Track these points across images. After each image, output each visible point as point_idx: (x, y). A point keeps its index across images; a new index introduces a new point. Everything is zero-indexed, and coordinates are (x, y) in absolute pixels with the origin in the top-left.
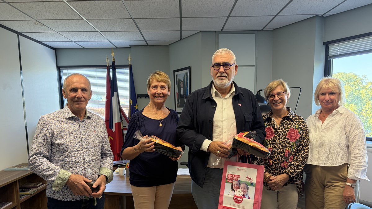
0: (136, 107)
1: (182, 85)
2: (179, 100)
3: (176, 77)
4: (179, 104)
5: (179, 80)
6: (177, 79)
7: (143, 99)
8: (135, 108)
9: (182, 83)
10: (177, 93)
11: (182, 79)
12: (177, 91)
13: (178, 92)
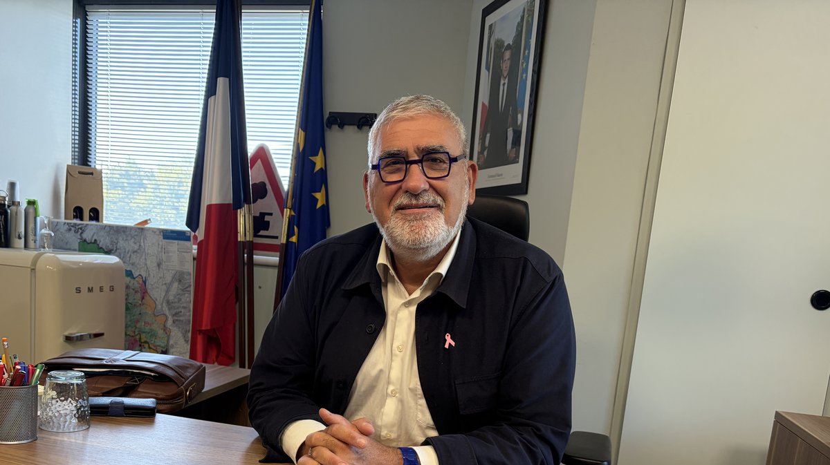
0: (318, 161)
1: (505, 66)
2: (488, 135)
3: (490, 37)
4: (485, 153)
5: (499, 44)
6: (493, 42)
7: (351, 131)
8: (314, 164)
9: (507, 55)
10: (483, 104)
11: (509, 40)
12: (484, 97)
13: (487, 103)
